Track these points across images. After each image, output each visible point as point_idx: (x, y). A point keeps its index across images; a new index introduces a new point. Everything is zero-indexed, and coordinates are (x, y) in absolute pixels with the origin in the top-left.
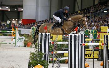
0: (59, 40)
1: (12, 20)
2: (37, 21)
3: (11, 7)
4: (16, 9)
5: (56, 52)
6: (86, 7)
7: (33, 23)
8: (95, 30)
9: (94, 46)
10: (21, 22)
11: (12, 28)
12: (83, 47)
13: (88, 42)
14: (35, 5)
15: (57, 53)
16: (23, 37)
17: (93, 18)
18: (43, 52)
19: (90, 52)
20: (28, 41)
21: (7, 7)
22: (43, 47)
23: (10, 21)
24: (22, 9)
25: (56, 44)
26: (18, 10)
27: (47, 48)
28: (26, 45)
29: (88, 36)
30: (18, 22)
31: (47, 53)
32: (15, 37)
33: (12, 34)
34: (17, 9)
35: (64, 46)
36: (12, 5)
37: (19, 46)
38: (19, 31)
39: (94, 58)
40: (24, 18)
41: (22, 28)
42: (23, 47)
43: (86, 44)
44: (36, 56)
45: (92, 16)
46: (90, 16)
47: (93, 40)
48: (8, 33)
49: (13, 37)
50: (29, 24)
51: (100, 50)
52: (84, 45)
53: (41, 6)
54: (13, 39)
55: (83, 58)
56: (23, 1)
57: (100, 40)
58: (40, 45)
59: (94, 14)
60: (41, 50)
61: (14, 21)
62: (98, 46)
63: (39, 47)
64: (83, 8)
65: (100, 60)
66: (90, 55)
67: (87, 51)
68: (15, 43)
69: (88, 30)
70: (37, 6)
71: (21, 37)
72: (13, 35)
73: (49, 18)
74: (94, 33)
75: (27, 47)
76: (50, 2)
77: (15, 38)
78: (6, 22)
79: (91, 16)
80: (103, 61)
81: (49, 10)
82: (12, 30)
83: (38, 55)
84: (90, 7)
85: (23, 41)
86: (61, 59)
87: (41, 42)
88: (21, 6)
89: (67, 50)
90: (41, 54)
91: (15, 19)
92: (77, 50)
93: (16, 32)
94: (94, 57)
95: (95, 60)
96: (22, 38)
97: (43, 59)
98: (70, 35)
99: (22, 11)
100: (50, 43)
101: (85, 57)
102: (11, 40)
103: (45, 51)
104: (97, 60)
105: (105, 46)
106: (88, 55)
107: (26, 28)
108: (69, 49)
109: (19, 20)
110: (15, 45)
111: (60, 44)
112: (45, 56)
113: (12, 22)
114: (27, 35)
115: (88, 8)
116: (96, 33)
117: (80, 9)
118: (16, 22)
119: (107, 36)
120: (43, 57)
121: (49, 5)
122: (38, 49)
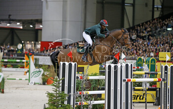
0: (94, 73)
1: (26, 42)
3: (24, 22)
4: (31, 26)
5: (86, 92)
6: (140, 22)
10: (40, 45)
11: (25, 55)
12: (129, 83)
14: (61, 20)
16: (41, 69)
18: (66, 92)
20: (48, 76)
21: (18, 24)
22: (66, 85)
23: (22, 44)
24: (41, 26)
25: (86, 80)
26: (35, 27)
27: (72, 85)
28: (45, 82)
29: (140, 67)
30: (35, 46)
31: (72, 93)
33: (25, 64)
34: (34, 25)
35: (102, 83)
36: (25, 20)
37: (35, 84)
38: (36, 60)
39: (147, 101)
40: (43, 40)
41: (41, 55)
42: (41, 84)
43: (132, 80)
44: (55, 98)
46: (145, 36)
47: (146, 73)
48: (18, 62)
49: (26, 70)
51: (158, 89)
52: (129, 81)
53: (70, 21)
54: (26, 73)
55: (129, 102)
56: (42, 14)
57: (157, 74)
60: (63, 90)
61: (29, 45)
62: (154, 83)
63: (61, 85)
64: (136, 23)
65: (155, 105)
66: (141, 98)
67: (135, 90)
68: (28, 78)
69: (142, 58)
70: (64, 21)
71: (38, 70)
72: (27, 66)
74: (151, 62)
76: (83, 15)
77: (28, 71)
78: (16, 47)
79: (147, 37)
80: (160, 106)
81: (83, 27)
82: (25, 58)
83: (59, 97)
84: (146, 23)
85: (41, 76)
86: (94, 103)
87: (64, 76)
88: (40, 22)
89: (103, 89)
90: (63, 94)
91: (30, 41)
92: (118, 89)
93: (30, 61)
94: (146, 99)
95: (148, 104)
96: (40, 71)
97: (66, 103)
98: (107, 65)
100: (78, 77)
102: (24, 73)
103: (69, 91)
105: (163, 82)
106: (139, 97)
108: (107, 88)
109: (36, 43)
110: (28, 81)
111: (96, 80)
112: (69, 98)
113: (27, 45)
114: (47, 67)
115: (144, 23)
117: (131, 26)
118: (32, 46)
119: (166, 68)
120: (66, 100)
121: (83, 20)
122: (59, 87)
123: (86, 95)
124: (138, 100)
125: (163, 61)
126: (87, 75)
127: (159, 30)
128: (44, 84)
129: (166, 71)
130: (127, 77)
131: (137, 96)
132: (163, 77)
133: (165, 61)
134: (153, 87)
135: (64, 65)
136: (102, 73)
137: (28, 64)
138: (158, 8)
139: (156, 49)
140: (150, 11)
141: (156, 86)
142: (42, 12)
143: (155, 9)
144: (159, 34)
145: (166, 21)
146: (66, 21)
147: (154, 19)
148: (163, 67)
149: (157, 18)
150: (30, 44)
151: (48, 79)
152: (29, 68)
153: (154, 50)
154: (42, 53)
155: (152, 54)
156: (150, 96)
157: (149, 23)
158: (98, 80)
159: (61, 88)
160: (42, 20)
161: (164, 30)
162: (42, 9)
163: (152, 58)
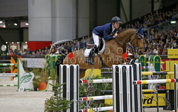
0: (95, 76)
1: (10, 43)
3: (6, 20)
4: (16, 24)
5: (91, 97)
7: (46, 48)
8: (157, 56)
9: (158, 84)
10: (27, 46)
11: (12, 58)
12: (138, 86)
13: (146, 78)
14: (50, 16)
15: (92, 99)
16: (32, 73)
17: (151, 35)
18: (68, 98)
19: (150, 96)
20: (40, 80)
21: (1, 22)
22: (68, 91)
23: (7, 45)
24: (27, 24)
25: (90, 84)
26: (20, 25)
27: (75, 91)
29: (144, 67)
30: (21, 47)
31: (75, 100)
32: (17, 74)
33: (11, 69)
35: (104, 86)
36: (9, 18)
37: (25, 90)
38: (24, 63)
39: (159, 105)
40: (30, 39)
41: (29, 57)
42: (32, 90)
43: (143, 82)
44: (56, 106)
45: (150, 30)
46: (146, 32)
47: (154, 74)
48: (5, 66)
50: (40, 50)
51: (168, 91)
52: (139, 83)
53: (60, 17)
54: (13, 77)
55: (139, 107)
56: (27, 10)
57: (167, 74)
58: (62, 87)
59: (154, 28)
60: (65, 96)
61: (13, 46)
62: (164, 85)
63: (62, 91)
64: (134, 18)
65: (168, 109)
67: (145, 93)
68: (17, 84)
69: (145, 56)
70: (54, 17)
72: (13, 70)
73: (75, 38)
74: (156, 61)
75: (40, 90)
76: (75, 10)
77: (16, 76)
79: (148, 32)
80: (174, 111)
81: (75, 23)
82: (11, 61)
83: (60, 105)
84: (147, 16)
85: (31, 81)
86: (101, 110)
88: (26, 19)
90: (65, 102)
91: (15, 42)
92: (127, 93)
94: (157, 103)
95: (159, 108)
96: (30, 76)
97: (68, 111)
98: (114, 66)
100: (81, 82)
101: (143, 105)
102: (10, 79)
103: (72, 97)
104: (162, 108)
105: (177, 84)
106: (146, 101)
107: (36, 57)
108: (115, 92)
109: (22, 43)
110: (17, 87)
111: (98, 84)
112: (72, 105)
113: (11, 46)
114: (38, 70)
115: (144, 16)
116: (159, 61)
117: (129, 20)
118: (17, 47)
120: (68, 108)
121: (75, 15)
122: (60, 94)
125: (172, 59)
128: (35, 90)
132: (177, 78)
136: (106, 75)
137: (15, 68)
140: (149, 2)
141: (165, 88)
142: (27, 8)
143: (155, 0)
145: (169, 14)
146: (55, 17)
147: (155, 12)
148: (177, 66)
149: (158, 10)
150: (15, 45)
151: (40, 85)
154: (30, 55)
155: (156, 52)
157: (149, 16)
158: (101, 83)
159: (62, 95)
160: (27, 16)
161: (167, 23)
162: (27, 5)
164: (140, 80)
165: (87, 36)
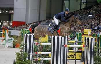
0: (45, 41)
1: (3, 21)
2: (26, 23)
3: (2, 9)
4: (7, 12)
5: (40, 52)
6: (73, 11)
10: (12, 24)
11: (3, 29)
12: (66, 48)
14: (26, 8)
16: (12, 38)
18: (27, 52)
20: (17, 42)
22: (28, 48)
23: (1, 22)
24: (13, 12)
25: (39, 45)
26: (9, 12)
27: (31, 48)
28: (15, 46)
30: (9, 24)
31: (31, 53)
32: (4, 38)
33: (2, 35)
35: (49, 47)
36: (3, 8)
37: (8, 47)
38: (10, 33)
39: (76, 59)
40: (14, 20)
42: (12, 47)
43: (68, 46)
44: (21, 56)
47: (76, 42)
49: (3, 38)
51: (83, 52)
53: (30, 9)
54: (3, 40)
55: (66, 59)
56: (14, 4)
57: (83, 42)
58: (25, 46)
61: (5, 23)
62: (81, 48)
63: (24, 48)
65: (81, 61)
66: (73, 56)
68: (4, 44)
70: (27, 9)
71: (10, 38)
74: (79, 35)
76: (39, 6)
80: (84, 62)
81: (38, 13)
82: (2, 31)
83: (23, 55)
85: (12, 42)
86: (44, 60)
87: (26, 42)
89: (50, 51)
90: (26, 54)
91: (6, 21)
92: (59, 51)
93: (5, 33)
95: (76, 61)
96: (11, 39)
97: (27, 59)
98: (53, 36)
99: (13, 14)
100: (35, 44)
101: (68, 58)
103: (29, 52)
104: (79, 61)
105: (86, 48)
107: (16, 30)
109: (10, 22)
110: (4, 45)
113: (4, 23)
114: (16, 37)
115: (75, 11)
116: (81, 35)
118: (7, 24)
119: (88, 39)
120: (27, 57)
121: (38, 9)
122: (23, 49)
123: (40, 55)
124: (71, 58)
126: (41, 42)
127: (84, 16)
129: (88, 41)
130: (64, 44)
131: (70, 56)
132: (86, 44)
133: (87, 35)
134: (80, 50)
135: (27, 35)
136: (50, 41)
137: (4, 35)
138: (84, 2)
139: (82, 28)
140: (79, 4)
141: (82, 50)
143: (82, 3)
144: (84, 19)
145: (88, 11)
147: (81, 9)
148: (87, 38)
149: (83, 9)
151: (16, 44)
152: (5, 37)
153: (81, 28)
155: (80, 31)
156: (78, 56)
157: (78, 11)
158: (47, 45)
160: (13, 8)
161: (87, 16)
162: (14, 2)
163: (79, 33)
164: (67, 44)
165: (44, 20)
